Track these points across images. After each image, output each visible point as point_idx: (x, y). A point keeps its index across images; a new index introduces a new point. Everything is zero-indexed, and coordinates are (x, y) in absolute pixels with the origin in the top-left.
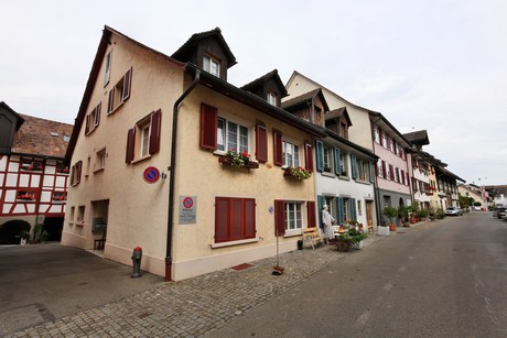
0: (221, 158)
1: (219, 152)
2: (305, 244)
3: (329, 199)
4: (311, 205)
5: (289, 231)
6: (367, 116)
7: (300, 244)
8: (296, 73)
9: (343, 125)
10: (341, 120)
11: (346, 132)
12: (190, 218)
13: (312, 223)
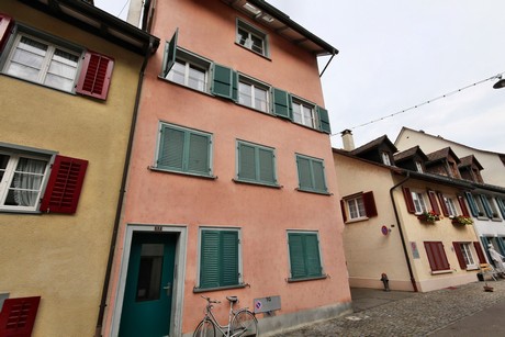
0: (420, 217)
1: (418, 213)
2: (485, 277)
3: (489, 239)
4: (477, 245)
5: (469, 266)
6: (498, 159)
7: (480, 277)
8: (404, 129)
9: (475, 170)
10: (472, 167)
11: (479, 176)
12: (417, 255)
13: (482, 260)
